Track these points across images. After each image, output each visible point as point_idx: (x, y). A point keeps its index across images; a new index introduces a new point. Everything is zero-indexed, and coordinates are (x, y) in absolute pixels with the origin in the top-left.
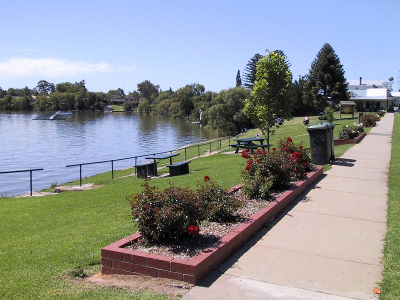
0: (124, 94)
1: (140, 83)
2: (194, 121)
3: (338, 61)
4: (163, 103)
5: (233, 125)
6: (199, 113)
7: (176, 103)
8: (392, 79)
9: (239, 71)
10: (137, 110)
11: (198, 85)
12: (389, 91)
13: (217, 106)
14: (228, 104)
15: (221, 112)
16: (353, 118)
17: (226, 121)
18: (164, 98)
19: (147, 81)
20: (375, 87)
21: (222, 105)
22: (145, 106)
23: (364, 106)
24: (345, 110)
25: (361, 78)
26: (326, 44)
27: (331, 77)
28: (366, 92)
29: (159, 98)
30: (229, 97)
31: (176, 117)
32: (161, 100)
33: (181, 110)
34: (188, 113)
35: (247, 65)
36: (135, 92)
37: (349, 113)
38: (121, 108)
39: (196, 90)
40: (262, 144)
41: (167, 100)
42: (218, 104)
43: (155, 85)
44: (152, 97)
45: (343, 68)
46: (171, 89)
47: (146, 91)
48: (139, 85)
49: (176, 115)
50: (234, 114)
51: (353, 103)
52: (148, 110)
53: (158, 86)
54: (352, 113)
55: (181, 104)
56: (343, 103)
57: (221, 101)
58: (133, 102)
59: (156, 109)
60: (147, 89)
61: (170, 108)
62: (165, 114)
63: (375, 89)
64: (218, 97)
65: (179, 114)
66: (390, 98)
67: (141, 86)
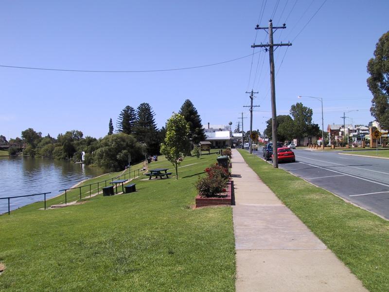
0: (6, 141)
1: (24, 131)
2: (77, 161)
3: (196, 112)
4: (46, 147)
5: (116, 163)
6: (81, 155)
7: (58, 147)
8: (231, 124)
9: (111, 120)
10: (21, 154)
11: (77, 132)
12: (231, 133)
13: (103, 149)
14: (112, 146)
15: (106, 152)
16: (209, 154)
17: (110, 160)
18: (47, 143)
19: (30, 129)
20: (221, 130)
21: (107, 147)
22: (30, 150)
23: (214, 145)
24: (203, 148)
25: (209, 123)
26: (187, 100)
27: (192, 124)
28: (215, 135)
29: (41, 143)
30: (112, 141)
31: (60, 159)
32: (44, 144)
33: (64, 152)
34: (71, 155)
35: (120, 115)
36: (17, 138)
37: (207, 150)
38: (6, 153)
39: (75, 135)
40: (166, 172)
41: (50, 145)
42: (104, 147)
43: (37, 132)
44: (35, 142)
45: (200, 117)
46: (49, 135)
47: (30, 137)
48: (24, 133)
49: (60, 156)
50: (117, 154)
51: (209, 143)
52: (33, 154)
53: (40, 133)
54: (209, 150)
55: (64, 148)
56: (202, 143)
57: (106, 145)
58: (17, 147)
59: (40, 152)
60: (30, 136)
61: (54, 151)
62: (49, 157)
63: (220, 132)
64: (104, 141)
65: (62, 156)
66: (233, 138)
67: (25, 134)
